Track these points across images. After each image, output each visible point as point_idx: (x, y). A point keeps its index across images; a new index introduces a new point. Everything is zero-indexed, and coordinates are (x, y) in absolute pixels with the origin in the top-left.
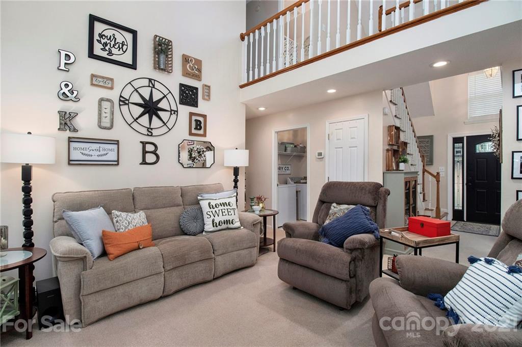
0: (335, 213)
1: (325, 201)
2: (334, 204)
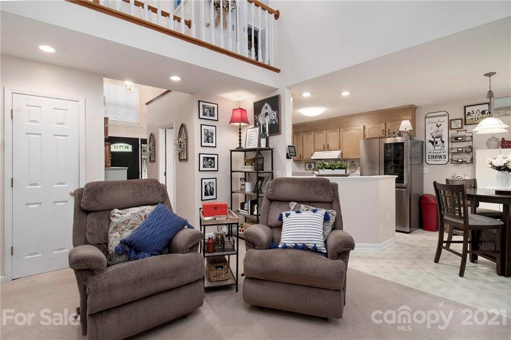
0: (129, 220)
1: (89, 210)
2: (116, 211)
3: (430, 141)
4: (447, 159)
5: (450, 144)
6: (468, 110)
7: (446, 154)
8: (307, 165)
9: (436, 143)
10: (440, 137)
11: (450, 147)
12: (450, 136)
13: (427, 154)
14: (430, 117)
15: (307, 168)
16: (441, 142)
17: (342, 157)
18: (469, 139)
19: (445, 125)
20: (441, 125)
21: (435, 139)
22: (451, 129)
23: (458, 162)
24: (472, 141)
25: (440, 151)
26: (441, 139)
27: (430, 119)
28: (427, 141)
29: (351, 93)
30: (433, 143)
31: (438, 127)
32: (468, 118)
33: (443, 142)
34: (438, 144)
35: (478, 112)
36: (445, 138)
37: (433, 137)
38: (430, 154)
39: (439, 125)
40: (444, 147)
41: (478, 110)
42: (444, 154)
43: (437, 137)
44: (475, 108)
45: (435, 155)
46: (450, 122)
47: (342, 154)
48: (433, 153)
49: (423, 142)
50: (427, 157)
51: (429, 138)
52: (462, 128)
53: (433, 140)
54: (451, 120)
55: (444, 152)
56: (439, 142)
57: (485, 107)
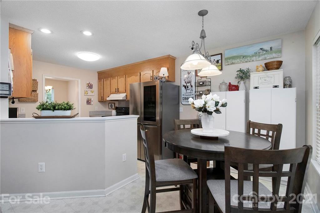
3: (184, 86)
5: (197, 87)
7: (194, 96)
8: (110, 104)
9: (188, 87)
10: (190, 82)
11: (197, 90)
12: (196, 81)
13: (182, 96)
15: (110, 108)
16: (190, 86)
17: (126, 98)
19: (193, 73)
20: (190, 72)
21: (186, 84)
22: (197, 75)
24: (210, 85)
25: (190, 94)
26: (191, 84)
28: (182, 86)
30: (185, 87)
31: (189, 74)
33: (192, 86)
34: (189, 88)
35: (214, 61)
36: (193, 84)
37: (185, 83)
38: (184, 96)
39: (189, 72)
40: (192, 90)
41: (214, 60)
42: (192, 96)
43: (188, 83)
45: (187, 97)
46: (197, 71)
47: (126, 96)
48: (186, 95)
49: (179, 86)
50: (182, 99)
51: (183, 83)
53: (186, 85)
55: (192, 95)
56: (190, 87)
57: (219, 57)
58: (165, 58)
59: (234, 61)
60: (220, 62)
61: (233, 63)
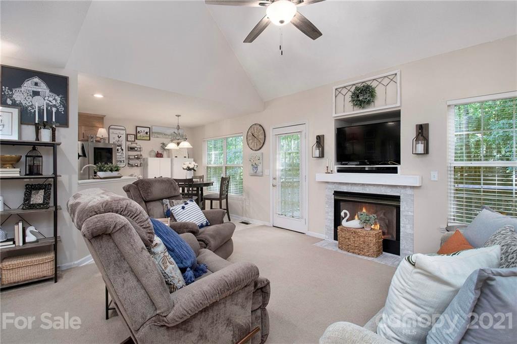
4: (125, 163)
5: (127, 152)
6: (139, 129)
7: (124, 159)
9: (118, 150)
10: (120, 146)
11: (127, 154)
12: (127, 146)
14: (112, 129)
18: (139, 150)
19: (123, 137)
20: (121, 136)
22: (128, 141)
23: (132, 166)
24: (141, 151)
25: (120, 157)
26: (121, 148)
27: (113, 130)
29: (104, 96)
31: (119, 138)
32: (138, 135)
33: (122, 150)
35: (144, 132)
36: (124, 148)
39: (119, 136)
40: (123, 154)
42: (123, 159)
43: (118, 146)
44: (142, 129)
46: (127, 135)
52: (135, 141)
54: (128, 134)
56: (120, 150)
57: (147, 130)
58: (98, 117)
59: (158, 136)
60: (149, 133)
61: (157, 137)
